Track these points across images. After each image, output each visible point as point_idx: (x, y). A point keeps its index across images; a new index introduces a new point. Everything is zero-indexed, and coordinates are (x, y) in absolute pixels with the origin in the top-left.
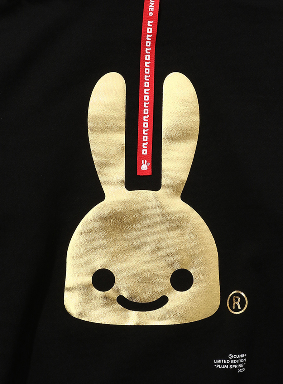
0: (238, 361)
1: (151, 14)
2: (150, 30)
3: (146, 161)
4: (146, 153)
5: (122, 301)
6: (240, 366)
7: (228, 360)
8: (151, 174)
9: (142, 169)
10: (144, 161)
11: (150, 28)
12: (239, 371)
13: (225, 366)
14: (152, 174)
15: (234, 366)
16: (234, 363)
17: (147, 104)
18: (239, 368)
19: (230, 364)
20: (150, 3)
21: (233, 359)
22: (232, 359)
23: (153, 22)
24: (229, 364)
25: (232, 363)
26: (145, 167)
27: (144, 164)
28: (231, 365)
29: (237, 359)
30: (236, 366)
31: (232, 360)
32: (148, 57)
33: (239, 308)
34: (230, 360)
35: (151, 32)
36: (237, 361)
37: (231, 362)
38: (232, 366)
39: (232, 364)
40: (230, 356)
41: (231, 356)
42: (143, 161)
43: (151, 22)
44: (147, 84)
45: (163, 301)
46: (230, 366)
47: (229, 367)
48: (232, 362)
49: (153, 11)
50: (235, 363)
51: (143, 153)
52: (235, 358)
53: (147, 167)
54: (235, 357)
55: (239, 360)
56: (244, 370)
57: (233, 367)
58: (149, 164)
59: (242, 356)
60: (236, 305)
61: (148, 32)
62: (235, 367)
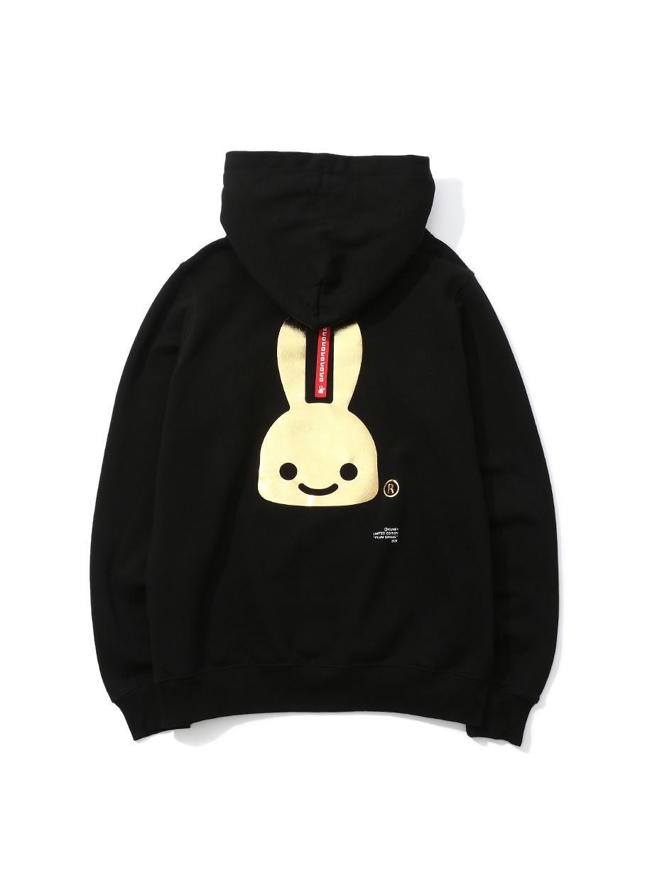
5: (303, 488)
6: (394, 537)
7: (384, 532)
12: (393, 541)
13: (381, 537)
14: (326, 394)
16: (389, 535)
18: (393, 539)
19: (385, 535)
21: (388, 531)
29: (391, 532)
30: (391, 537)
31: (387, 533)
33: (393, 492)
36: (391, 534)
39: (387, 536)
41: (386, 529)
45: (334, 488)
46: (385, 537)
53: (322, 392)
55: (393, 533)
56: (396, 541)
57: (388, 538)
59: (395, 529)
60: (391, 491)
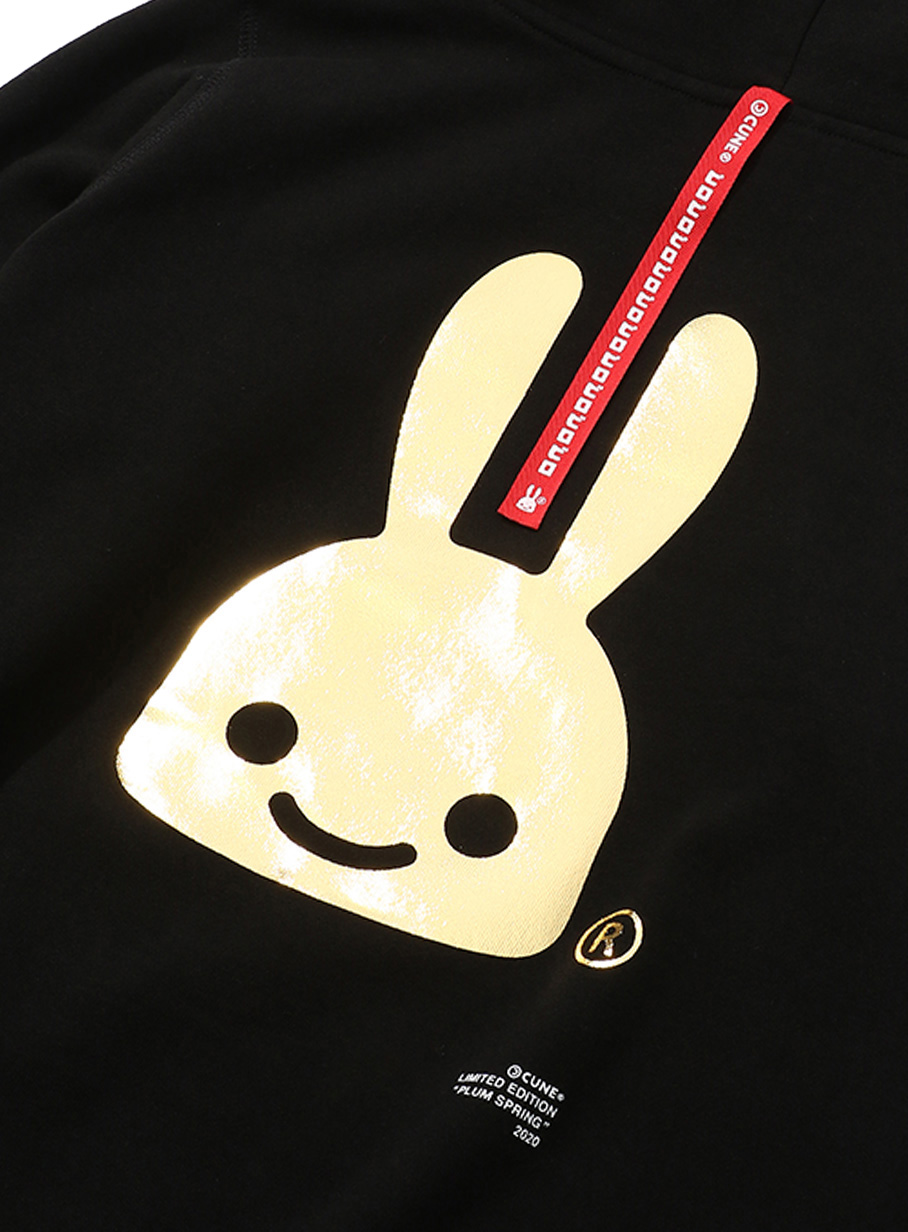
0: (530, 1097)
1: (726, 157)
2: (704, 193)
3: (539, 491)
4: (549, 473)
7: (500, 1079)
8: (537, 528)
9: (518, 505)
10: (534, 491)
11: (706, 189)
13: (485, 1091)
14: (539, 529)
15: (509, 1104)
16: (514, 1096)
17: (614, 358)
18: (525, 1125)
20: (736, 134)
21: (519, 1081)
22: (515, 1081)
23: (722, 177)
24: (497, 1092)
25: (509, 1091)
26: (529, 503)
27: (531, 496)
28: (504, 1098)
29: (528, 1088)
30: (517, 1109)
31: (512, 1084)
32: (669, 255)
33: (609, 952)
34: (509, 1081)
35: (706, 198)
36: (526, 1096)
37: (506, 1086)
38: (505, 1102)
39: (508, 1096)
40: (513, 1071)
42: (532, 487)
43: (718, 177)
44: (635, 315)
46: (498, 1098)
47: (494, 1098)
48: (510, 1087)
49: (735, 152)
50: (517, 1095)
51: (541, 470)
52: (526, 1082)
53: (534, 505)
54: (527, 1078)
55: (534, 1097)
57: (507, 1105)
58: (542, 500)
60: (604, 945)
61: (699, 195)
62: (512, 1108)
